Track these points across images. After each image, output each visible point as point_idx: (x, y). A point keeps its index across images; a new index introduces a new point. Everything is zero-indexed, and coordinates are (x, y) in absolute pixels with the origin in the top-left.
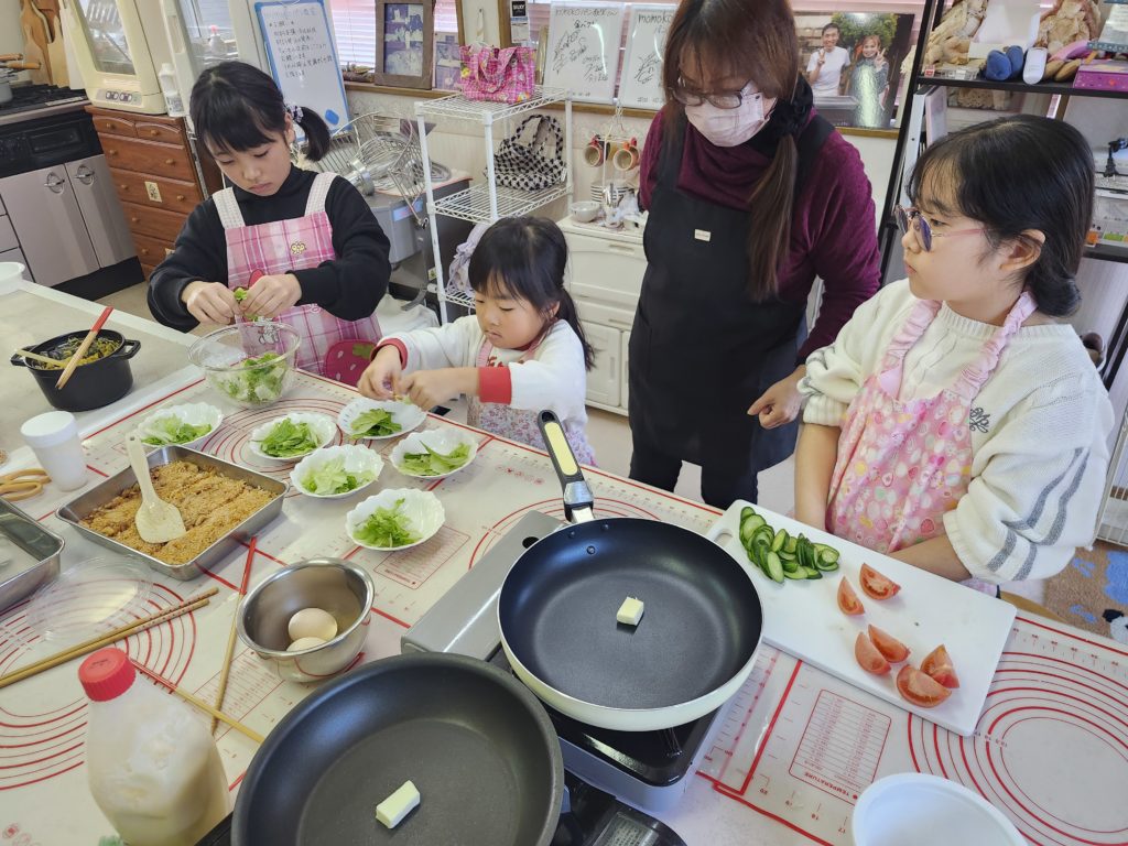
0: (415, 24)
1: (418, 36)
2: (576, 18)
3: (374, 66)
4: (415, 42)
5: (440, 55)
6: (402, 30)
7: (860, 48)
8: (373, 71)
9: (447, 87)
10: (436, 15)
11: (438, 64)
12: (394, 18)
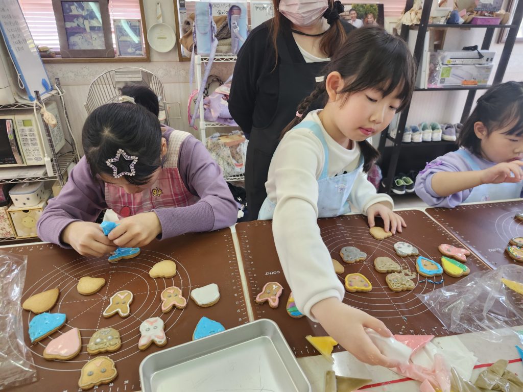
0: (91, 15)
1: (96, 23)
2: (218, 9)
3: (59, 47)
4: (95, 27)
6: (81, 20)
7: (366, 20)
8: (59, 50)
9: (130, 54)
10: (110, 9)
11: (119, 40)
12: (71, 11)
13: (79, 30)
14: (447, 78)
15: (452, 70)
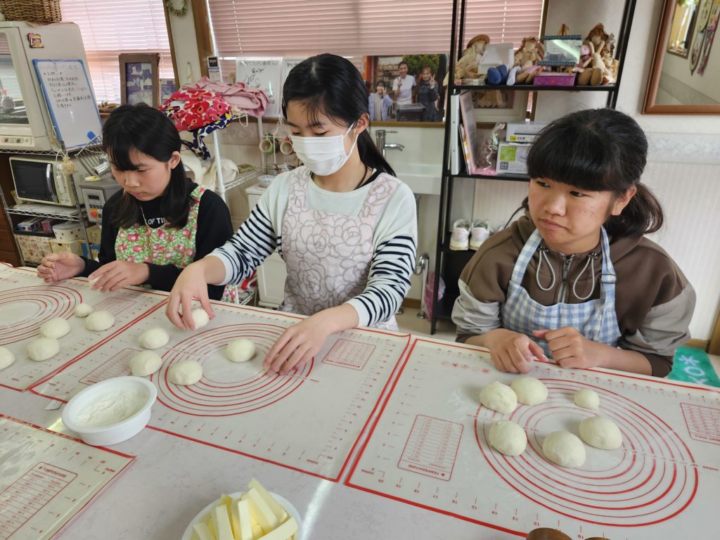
0: (146, 75)
1: (149, 82)
2: (252, 67)
4: (147, 86)
5: (164, 93)
6: (138, 79)
7: (420, 76)
10: (160, 69)
11: (164, 98)
12: (132, 72)
13: (137, 89)
14: (510, 163)
15: (518, 151)
